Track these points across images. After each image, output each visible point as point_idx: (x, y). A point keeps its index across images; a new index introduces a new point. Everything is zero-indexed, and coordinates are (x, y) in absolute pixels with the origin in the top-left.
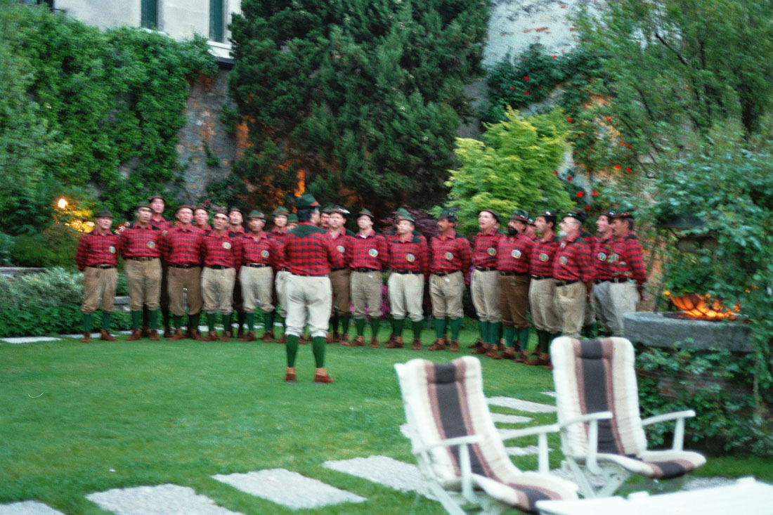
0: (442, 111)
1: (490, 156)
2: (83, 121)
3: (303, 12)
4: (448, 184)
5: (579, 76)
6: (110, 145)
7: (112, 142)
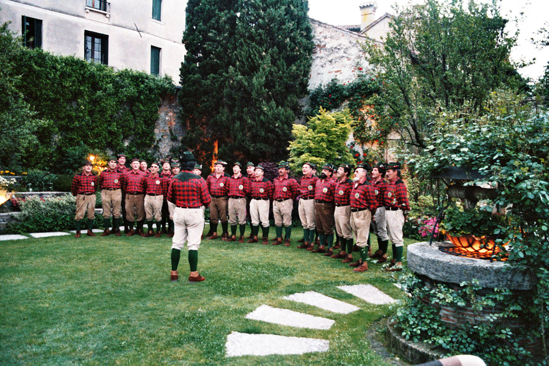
0: (286, 111)
1: (310, 133)
2: (103, 116)
3: (215, 60)
4: (288, 149)
5: (357, 94)
6: (118, 128)
7: (119, 127)
